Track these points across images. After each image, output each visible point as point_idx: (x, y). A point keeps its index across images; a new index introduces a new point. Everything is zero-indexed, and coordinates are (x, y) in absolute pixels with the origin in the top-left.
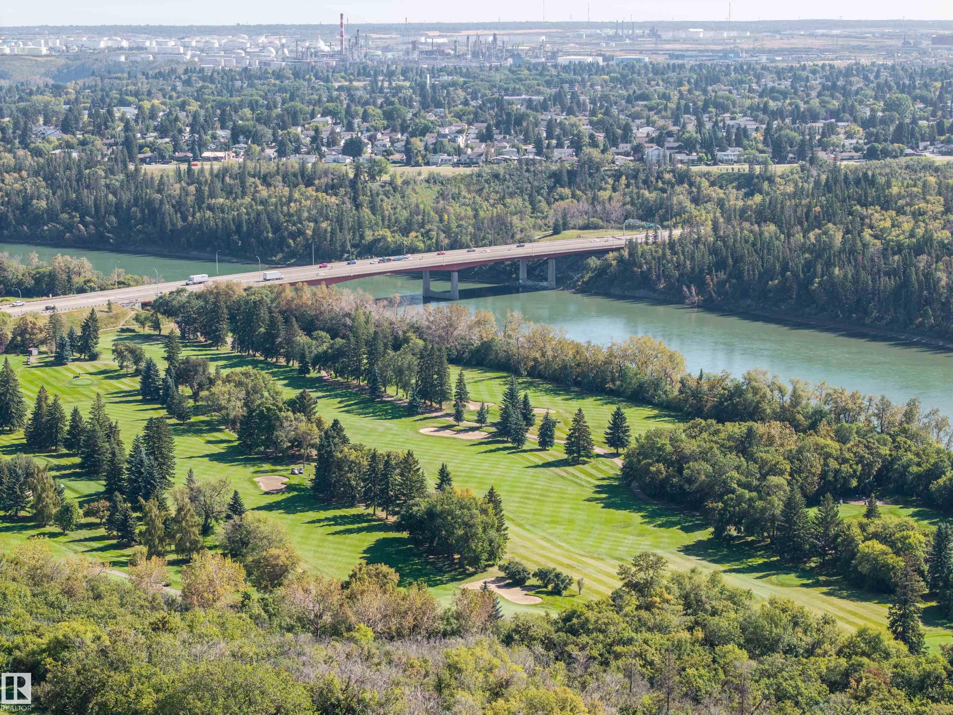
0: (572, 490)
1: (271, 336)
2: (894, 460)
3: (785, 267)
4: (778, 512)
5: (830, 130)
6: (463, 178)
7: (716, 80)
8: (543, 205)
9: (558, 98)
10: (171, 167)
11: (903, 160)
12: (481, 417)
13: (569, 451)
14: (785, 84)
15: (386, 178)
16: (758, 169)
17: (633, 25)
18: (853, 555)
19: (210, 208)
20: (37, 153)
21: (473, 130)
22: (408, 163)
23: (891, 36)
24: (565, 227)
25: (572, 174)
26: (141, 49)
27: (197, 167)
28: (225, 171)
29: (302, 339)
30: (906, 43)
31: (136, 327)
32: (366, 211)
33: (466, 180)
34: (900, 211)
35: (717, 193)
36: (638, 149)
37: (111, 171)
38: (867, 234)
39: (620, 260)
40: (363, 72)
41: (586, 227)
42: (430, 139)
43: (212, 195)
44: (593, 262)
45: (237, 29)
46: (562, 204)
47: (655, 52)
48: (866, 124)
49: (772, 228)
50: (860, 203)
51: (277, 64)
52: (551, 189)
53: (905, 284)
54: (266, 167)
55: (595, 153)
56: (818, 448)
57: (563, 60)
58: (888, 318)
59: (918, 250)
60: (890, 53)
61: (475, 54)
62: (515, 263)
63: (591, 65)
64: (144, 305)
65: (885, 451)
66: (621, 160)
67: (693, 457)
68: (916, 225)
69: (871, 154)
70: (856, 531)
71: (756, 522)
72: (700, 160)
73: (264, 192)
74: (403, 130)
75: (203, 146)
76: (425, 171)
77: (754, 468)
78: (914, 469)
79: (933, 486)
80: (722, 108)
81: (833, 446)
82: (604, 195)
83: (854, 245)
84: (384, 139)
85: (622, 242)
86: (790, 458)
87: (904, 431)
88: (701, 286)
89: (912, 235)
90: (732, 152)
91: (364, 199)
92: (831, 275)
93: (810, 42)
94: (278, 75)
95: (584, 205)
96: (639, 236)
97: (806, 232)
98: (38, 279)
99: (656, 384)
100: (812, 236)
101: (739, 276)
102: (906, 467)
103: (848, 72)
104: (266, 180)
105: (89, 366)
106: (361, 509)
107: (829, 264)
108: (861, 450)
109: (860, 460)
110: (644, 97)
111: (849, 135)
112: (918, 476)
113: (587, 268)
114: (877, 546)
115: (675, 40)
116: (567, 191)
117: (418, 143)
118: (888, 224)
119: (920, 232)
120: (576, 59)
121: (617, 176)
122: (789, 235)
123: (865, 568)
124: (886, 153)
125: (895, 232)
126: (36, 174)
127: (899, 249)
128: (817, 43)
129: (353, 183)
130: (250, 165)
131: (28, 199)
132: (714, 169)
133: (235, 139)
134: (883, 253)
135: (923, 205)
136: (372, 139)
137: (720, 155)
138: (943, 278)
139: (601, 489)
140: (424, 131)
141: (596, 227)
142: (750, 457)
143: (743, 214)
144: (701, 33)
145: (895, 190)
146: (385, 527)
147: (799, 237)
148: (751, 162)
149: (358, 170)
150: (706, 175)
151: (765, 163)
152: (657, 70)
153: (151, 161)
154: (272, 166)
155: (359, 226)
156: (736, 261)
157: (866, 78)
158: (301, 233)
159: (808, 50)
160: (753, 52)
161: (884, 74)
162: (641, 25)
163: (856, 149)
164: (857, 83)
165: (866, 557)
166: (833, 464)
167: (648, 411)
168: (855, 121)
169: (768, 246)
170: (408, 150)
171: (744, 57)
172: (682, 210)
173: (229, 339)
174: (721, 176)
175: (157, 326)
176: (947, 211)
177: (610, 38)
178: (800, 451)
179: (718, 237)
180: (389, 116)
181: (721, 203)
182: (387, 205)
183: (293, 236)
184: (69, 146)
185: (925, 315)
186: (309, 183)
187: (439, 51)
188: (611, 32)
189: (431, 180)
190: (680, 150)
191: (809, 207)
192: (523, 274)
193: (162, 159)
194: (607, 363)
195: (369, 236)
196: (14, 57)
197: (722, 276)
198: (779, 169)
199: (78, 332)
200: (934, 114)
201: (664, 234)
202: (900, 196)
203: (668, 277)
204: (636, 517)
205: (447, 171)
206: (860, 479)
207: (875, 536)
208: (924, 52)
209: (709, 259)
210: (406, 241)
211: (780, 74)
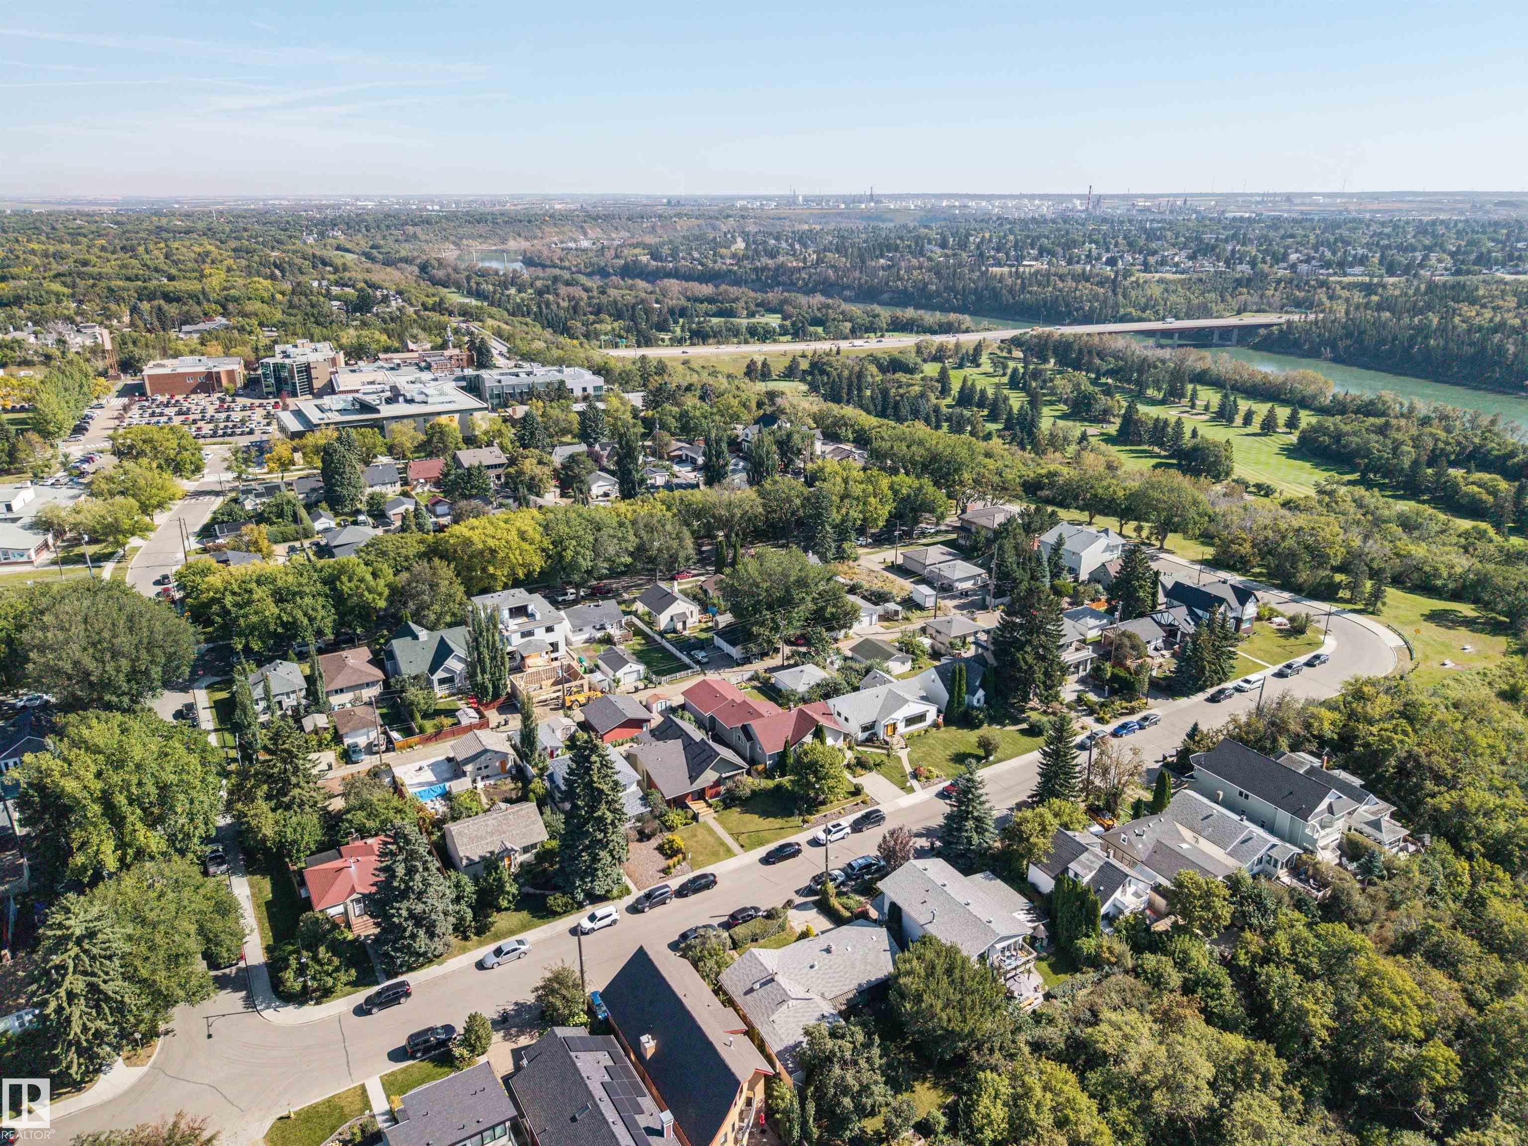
0: (1266, 449)
1: (1079, 359)
2: (1482, 446)
3: (1395, 338)
4: (1406, 466)
5: (1426, 258)
6: (1180, 281)
7: (1339, 227)
8: (1229, 298)
9: (1234, 236)
10: (1006, 270)
11: (1481, 277)
12: (1207, 408)
13: (1262, 428)
14: (1387, 230)
15: (1133, 279)
16: (1375, 280)
17: (1275, 195)
18: (1457, 493)
19: (1030, 293)
20: (930, 259)
21: (1184, 254)
22: (1145, 271)
23: (1461, 202)
24: (1245, 310)
25: (1249, 280)
26: (966, 206)
27: (1021, 269)
28: (1037, 272)
29: (1097, 361)
30: (1474, 206)
31: (998, 352)
32: (1120, 297)
33: (1182, 282)
34: (1483, 306)
35: (1345, 294)
36: (1293, 267)
37: (972, 271)
38: (1457, 320)
39: (1281, 331)
40: (1104, 221)
41: (1258, 311)
42: (1157, 257)
43: (1030, 285)
44: (1262, 331)
45: (1021, 196)
46: (1243, 297)
47: (1289, 211)
48: (1453, 255)
49: (1388, 314)
50: (1453, 300)
51: (1049, 216)
52: (1235, 289)
53: (1483, 349)
54: (1061, 271)
55: (1266, 268)
56: (1431, 434)
57: (1229, 215)
58: (1465, 372)
59: (1495, 330)
60: (1462, 213)
61: (1171, 212)
62: (1211, 330)
63: (1249, 218)
64: (1002, 341)
65: (1477, 440)
66: (1281, 273)
67: (1347, 434)
68: (1495, 316)
69: (1458, 272)
70: (1460, 480)
71: (1390, 471)
72: (1335, 274)
73: (1060, 285)
74: (1140, 253)
75: (1023, 258)
76: (1157, 276)
77: (1388, 442)
78: (1495, 453)
79: (1510, 463)
80: (1346, 243)
81: (1442, 435)
82: (1269, 293)
83: (1446, 326)
84: (1129, 258)
85: (1283, 320)
86: (1413, 439)
87: (1490, 431)
88: (1334, 347)
89: (1491, 320)
90: (1358, 269)
91: (1120, 291)
92: (1427, 346)
93: (1399, 205)
94: (1054, 221)
95: (1256, 299)
96: (1296, 318)
97: (1411, 318)
98: (941, 325)
99: (1314, 397)
100: (1416, 320)
101: (1361, 342)
102: (1489, 452)
103: (1434, 223)
104: (1062, 278)
105: (976, 370)
106: (1145, 447)
107: (1426, 337)
108: (1461, 439)
109: (1459, 443)
110: (1292, 236)
111: (1440, 261)
112: (1498, 457)
113: (1257, 335)
114: (1476, 489)
115: (1303, 204)
116: (1245, 290)
117: (1152, 260)
118: (1473, 314)
119: (1497, 319)
120: (1238, 214)
121: (1278, 282)
122: (1399, 319)
123: (1464, 501)
124: (1468, 272)
125: (1478, 319)
126: (930, 270)
127: (1480, 329)
128: (1406, 206)
129: (1114, 281)
130: (1053, 269)
131: (926, 285)
132: (1346, 280)
133: (1041, 254)
134: (1469, 331)
135: (1501, 303)
136: (1122, 257)
137: (1349, 270)
138: (1512, 349)
139: (1283, 449)
140: (1154, 253)
141: (1264, 311)
142: (1385, 436)
143: (1367, 306)
144: (1321, 200)
145: (1481, 292)
146: (1159, 457)
147: (1407, 320)
148: (1372, 276)
149: (1117, 273)
150: (1340, 282)
151: (1381, 276)
152: (1295, 221)
153: (993, 266)
154: (1066, 271)
155: (1116, 305)
156: (1360, 333)
157: (1447, 227)
158: (1082, 308)
159: (1400, 210)
160: (1359, 212)
161: (1460, 225)
162: (1280, 195)
163: (1446, 269)
164: (1441, 230)
165: (1466, 494)
166: (1441, 445)
167: (1307, 412)
168: (1444, 251)
169: (1384, 326)
170: (1145, 264)
171: (1354, 215)
172: (1321, 303)
173: (1052, 361)
174: (1349, 284)
175: (1010, 352)
176: (1519, 306)
177: (1258, 203)
178: (1420, 436)
179: (1348, 319)
180: (1130, 244)
181: (1347, 300)
182: (1133, 294)
183: (1077, 310)
184: (947, 256)
185: (1494, 371)
186: (1087, 280)
187: (1148, 209)
188: (1259, 199)
189: (1161, 281)
190: (1322, 267)
191: (1415, 302)
192: (1216, 337)
193: (999, 265)
194: (1284, 383)
195: (1122, 311)
196: (897, 210)
197: (1349, 342)
198: (1392, 280)
199: (971, 352)
200: (1503, 250)
201: (1312, 317)
202: (1484, 297)
203: (1312, 342)
204: (1308, 465)
205: (1169, 276)
206: (1458, 455)
207: (1473, 483)
208: (1487, 212)
209: (1341, 332)
210: (1144, 316)
211: (1383, 224)
